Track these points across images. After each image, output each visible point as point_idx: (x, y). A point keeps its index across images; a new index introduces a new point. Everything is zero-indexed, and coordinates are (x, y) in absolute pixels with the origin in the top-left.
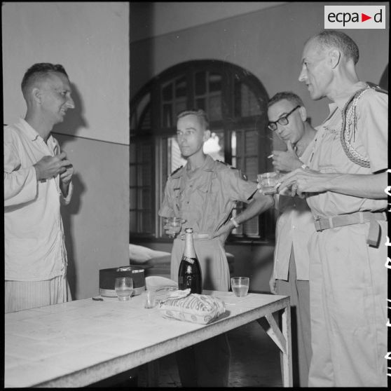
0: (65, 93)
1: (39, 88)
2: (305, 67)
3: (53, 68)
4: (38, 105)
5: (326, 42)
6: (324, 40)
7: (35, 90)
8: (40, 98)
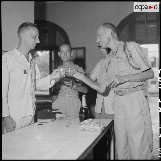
0: (36, 36)
1: (24, 34)
2: (98, 37)
3: (31, 25)
4: (24, 41)
5: (106, 27)
6: (105, 26)
7: (22, 35)
8: (24, 38)
